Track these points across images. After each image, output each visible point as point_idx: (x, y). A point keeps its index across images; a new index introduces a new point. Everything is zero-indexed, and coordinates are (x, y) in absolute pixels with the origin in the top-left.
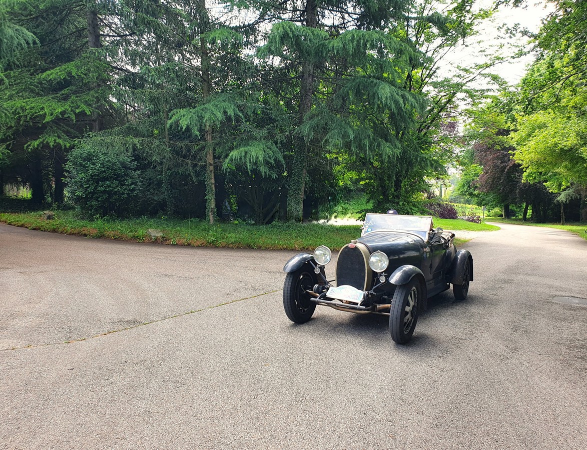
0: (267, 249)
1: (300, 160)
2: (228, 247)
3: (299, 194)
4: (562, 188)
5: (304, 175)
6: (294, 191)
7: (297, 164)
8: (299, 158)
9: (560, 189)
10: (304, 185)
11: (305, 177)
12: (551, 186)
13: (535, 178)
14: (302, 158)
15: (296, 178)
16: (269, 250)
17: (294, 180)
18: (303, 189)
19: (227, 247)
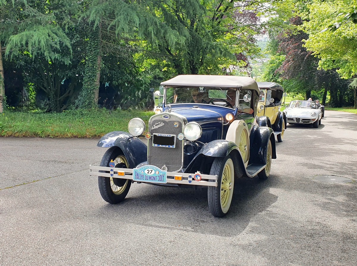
0: (56, 137)
1: (94, 46)
2: (15, 137)
3: (94, 81)
4: (352, 75)
5: (99, 61)
6: (89, 78)
7: (90, 50)
8: (93, 44)
9: (350, 75)
10: (99, 72)
11: (100, 63)
12: (343, 74)
13: (329, 66)
14: (96, 44)
15: (90, 65)
16: (58, 139)
17: (88, 66)
18: (98, 76)
19: (12, 136)
